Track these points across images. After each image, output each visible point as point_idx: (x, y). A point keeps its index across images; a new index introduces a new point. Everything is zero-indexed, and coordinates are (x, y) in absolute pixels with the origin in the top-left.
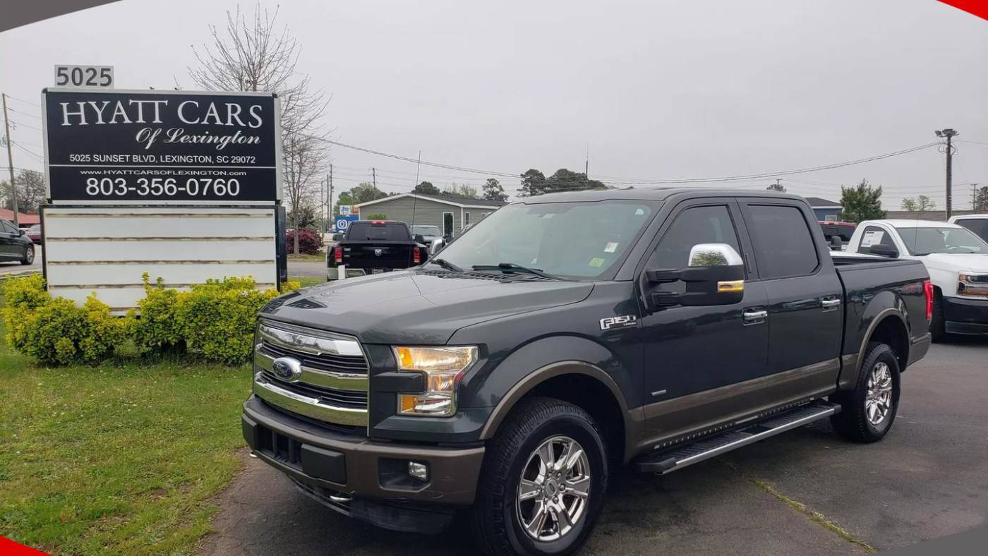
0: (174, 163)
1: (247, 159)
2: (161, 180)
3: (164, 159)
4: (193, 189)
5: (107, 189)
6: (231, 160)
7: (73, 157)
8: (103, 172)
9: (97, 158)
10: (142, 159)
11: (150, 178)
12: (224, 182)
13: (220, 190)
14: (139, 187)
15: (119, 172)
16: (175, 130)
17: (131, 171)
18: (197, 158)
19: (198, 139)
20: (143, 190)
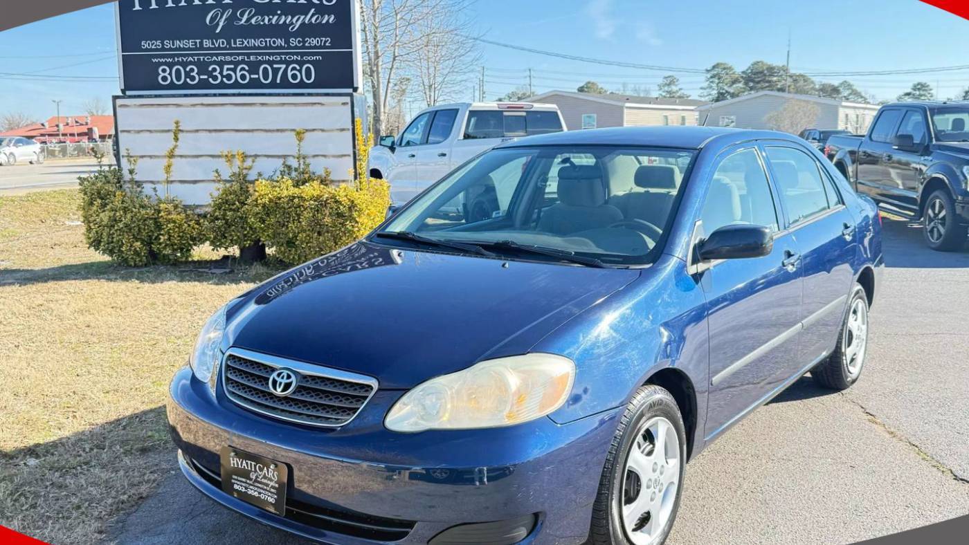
0: (246, 48)
1: (321, 41)
2: (232, 66)
3: (235, 43)
4: (266, 76)
5: (178, 77)
6: (304, 42)
7: (145, 44)
8: (174, 59)
9: (168, 44)
10: (213, 44)
11: (221, 64)
12: (298, 68)
13: (294, 77)
14: (210, 74)
15: (190, 59)
16: (246, 11)
17: (202, 58)
18: (270, 41)
19: (270, 20)
20: (215, 78)
